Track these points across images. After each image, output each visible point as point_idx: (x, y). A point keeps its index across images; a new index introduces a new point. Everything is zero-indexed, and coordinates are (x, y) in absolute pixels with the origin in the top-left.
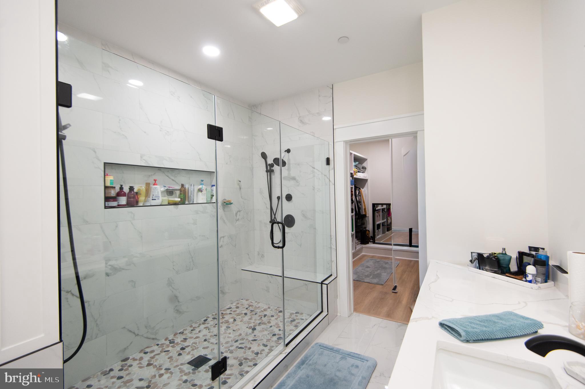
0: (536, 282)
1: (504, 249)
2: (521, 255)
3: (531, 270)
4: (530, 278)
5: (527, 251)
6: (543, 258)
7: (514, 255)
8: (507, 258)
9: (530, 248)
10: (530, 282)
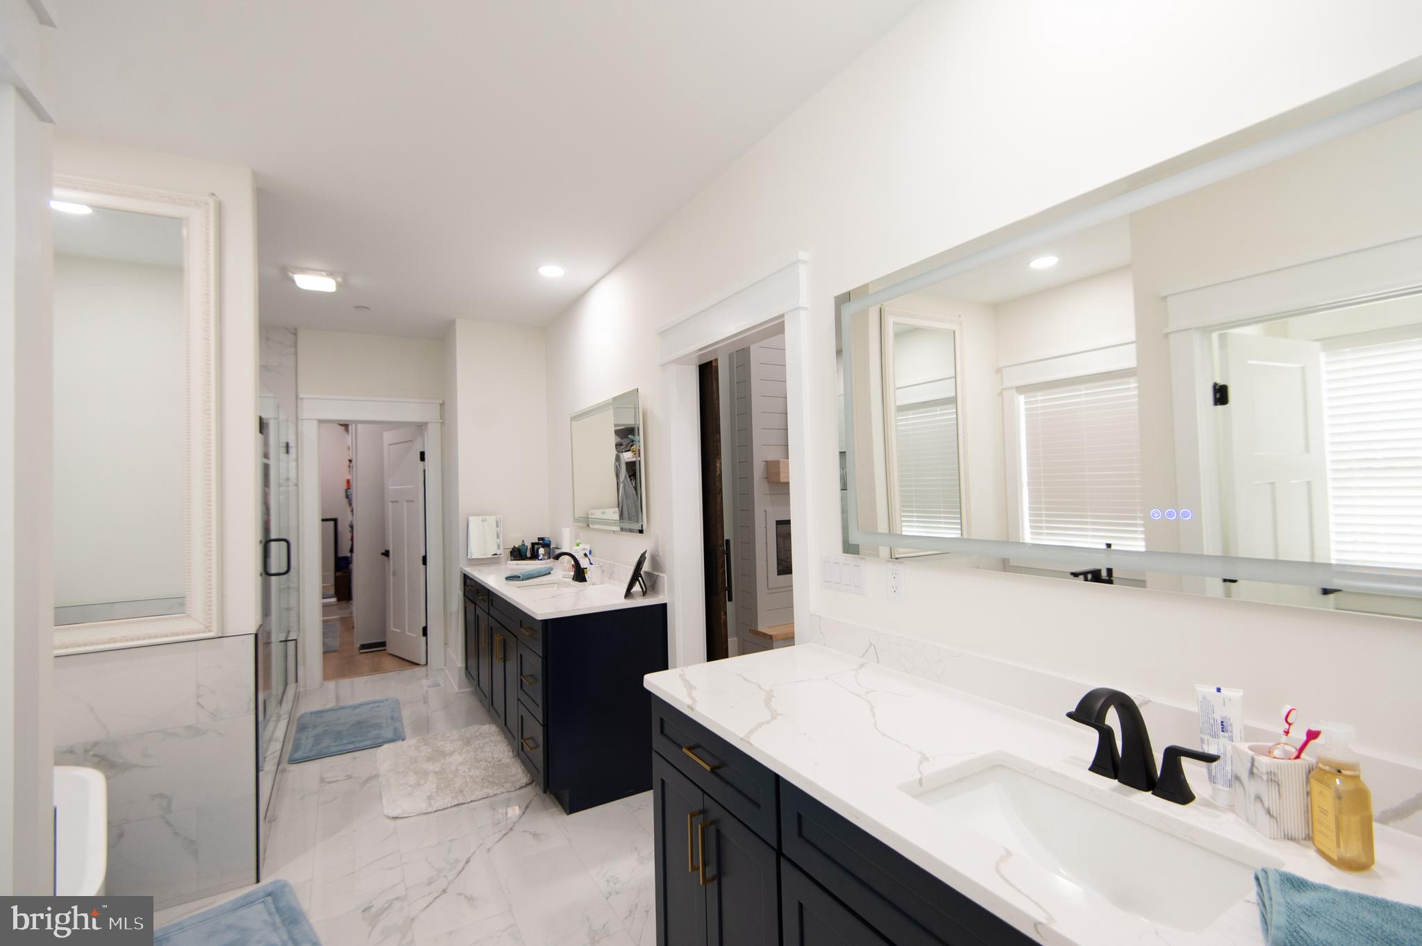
0: (544, 559)
1: (523, 541)
2: (533, 544)
3: (542, 551)
4: (541, 557)
5: (537, 541)
6: (548, 542)
7: (529, 546)
8: (525, 548)
9: (539, 539)
10: (541, 560)
